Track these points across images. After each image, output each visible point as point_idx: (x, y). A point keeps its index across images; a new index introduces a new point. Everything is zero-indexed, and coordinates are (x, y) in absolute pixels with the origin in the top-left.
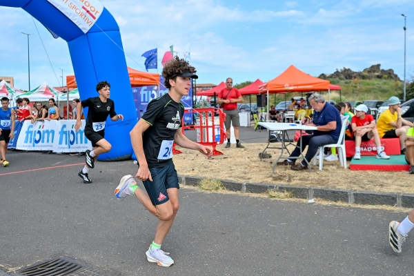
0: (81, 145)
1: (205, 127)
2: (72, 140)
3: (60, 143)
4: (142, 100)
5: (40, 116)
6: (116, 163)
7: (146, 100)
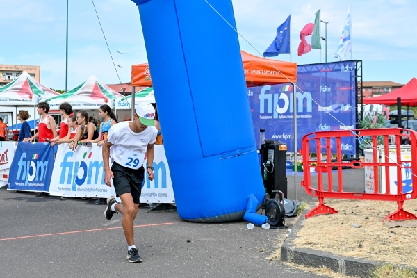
0: (157, 191)
1: (382, 164)
4: (262, 111)
5: (84, 135)
6: (215, 226)
7: (269, 111)
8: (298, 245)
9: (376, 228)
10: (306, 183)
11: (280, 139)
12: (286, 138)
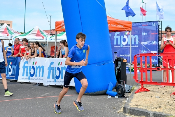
1: (170, 69)
2: (58, 75)
3: (49, 77)
4: (115, 43)
6: (93, 97)
8: (131, 106)
9: (167, 98)
10: (135, 77)
11: (123, 57)
12: (126, 56)
